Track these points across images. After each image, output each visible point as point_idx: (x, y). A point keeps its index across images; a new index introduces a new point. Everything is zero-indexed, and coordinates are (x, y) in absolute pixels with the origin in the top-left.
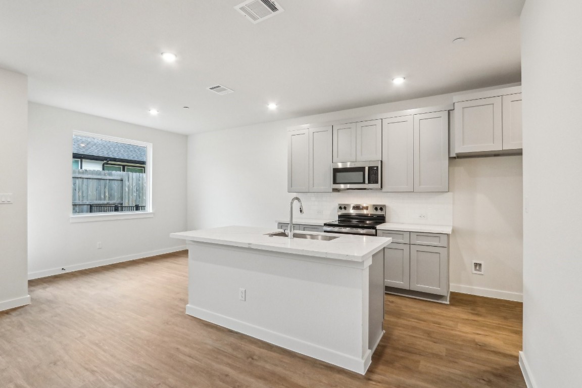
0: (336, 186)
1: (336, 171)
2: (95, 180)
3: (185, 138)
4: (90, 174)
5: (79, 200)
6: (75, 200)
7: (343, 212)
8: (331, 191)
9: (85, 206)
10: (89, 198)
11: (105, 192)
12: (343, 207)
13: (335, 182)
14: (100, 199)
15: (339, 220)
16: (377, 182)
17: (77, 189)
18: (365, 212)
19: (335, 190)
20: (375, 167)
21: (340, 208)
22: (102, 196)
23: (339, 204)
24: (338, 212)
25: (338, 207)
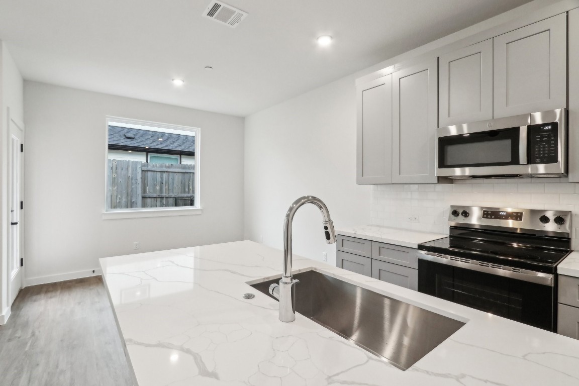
0: (446, 172)
1: (445, 143)
2: (180, 174)
3: (242, 120)
4: (175, 168)
5: (166, 193)
6: (162, 193)
7: (461, 220)
8: (436, 181)
9: (171, 199)
10: (175, 191)
11: (189, 186)
12: (460, 211)
13: (442, 164)
14: (185, 192)
15: (451, 236)
16: (553, 159)
17: (164, 183)
18: (511, 224)
19: (443, 180)
20: (548, 124)
21: (455, 213)
22: (187, 190)
23: (452, 206)
24: (450, 220)
25: (449, 212)
